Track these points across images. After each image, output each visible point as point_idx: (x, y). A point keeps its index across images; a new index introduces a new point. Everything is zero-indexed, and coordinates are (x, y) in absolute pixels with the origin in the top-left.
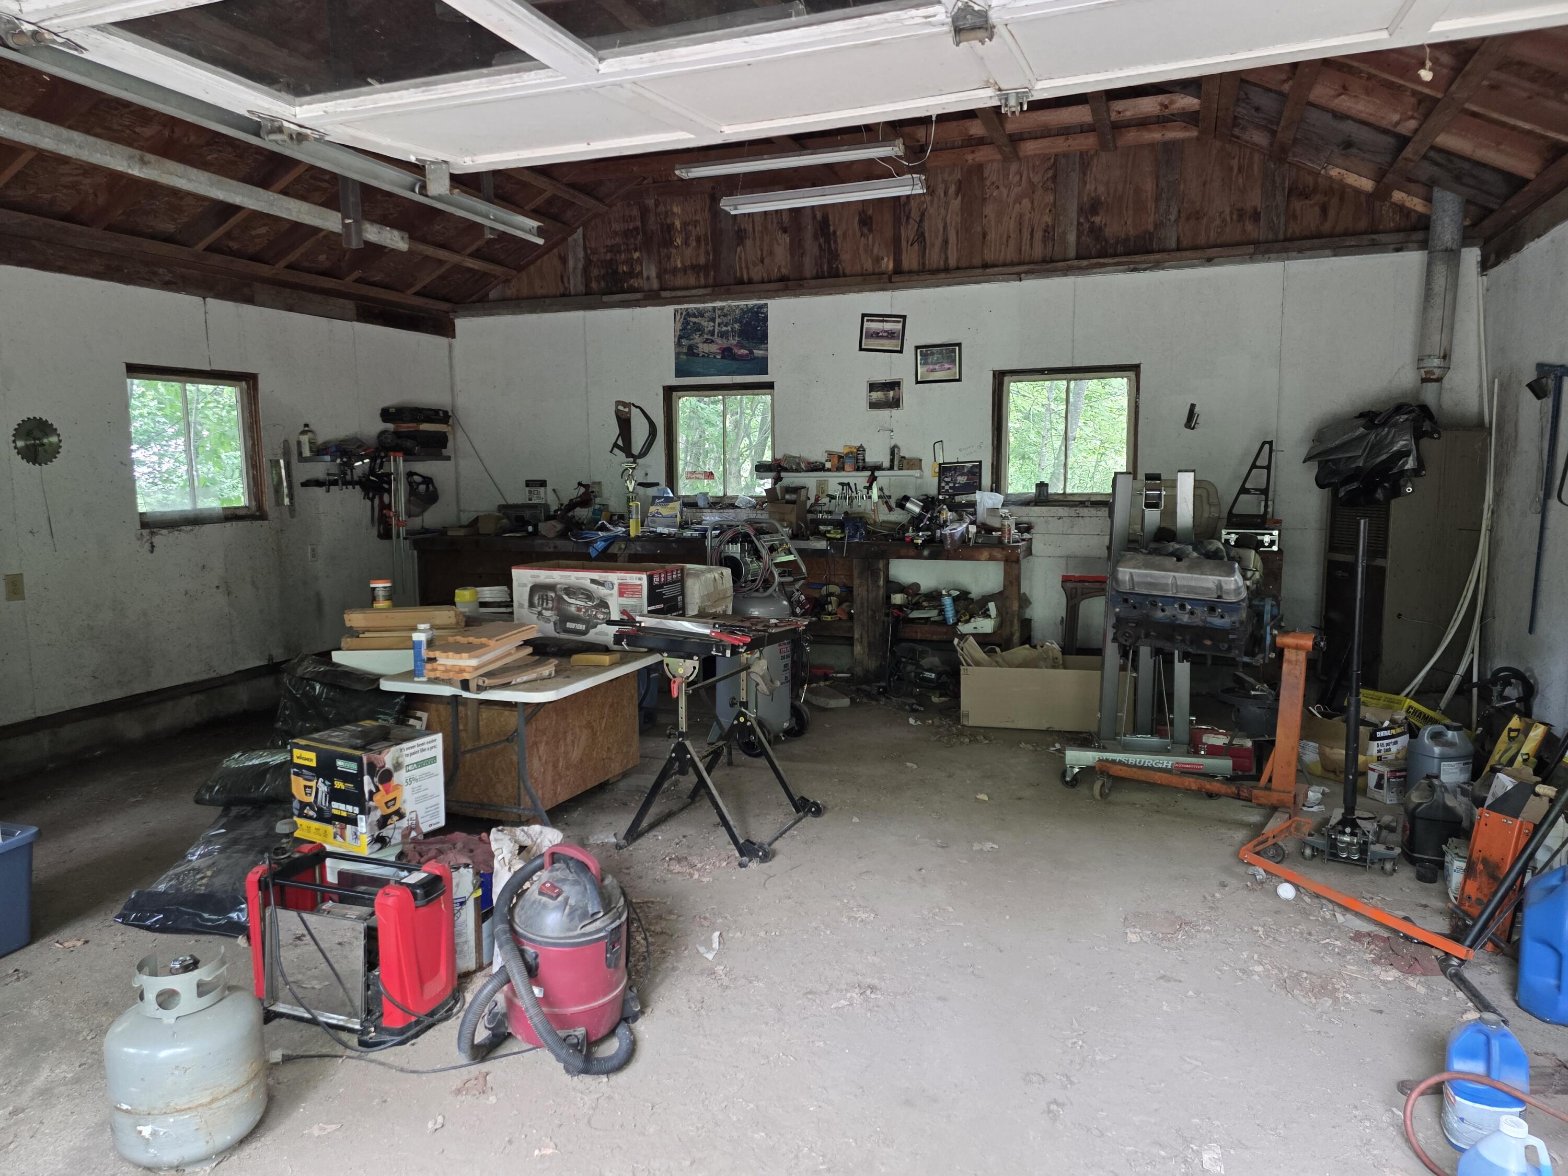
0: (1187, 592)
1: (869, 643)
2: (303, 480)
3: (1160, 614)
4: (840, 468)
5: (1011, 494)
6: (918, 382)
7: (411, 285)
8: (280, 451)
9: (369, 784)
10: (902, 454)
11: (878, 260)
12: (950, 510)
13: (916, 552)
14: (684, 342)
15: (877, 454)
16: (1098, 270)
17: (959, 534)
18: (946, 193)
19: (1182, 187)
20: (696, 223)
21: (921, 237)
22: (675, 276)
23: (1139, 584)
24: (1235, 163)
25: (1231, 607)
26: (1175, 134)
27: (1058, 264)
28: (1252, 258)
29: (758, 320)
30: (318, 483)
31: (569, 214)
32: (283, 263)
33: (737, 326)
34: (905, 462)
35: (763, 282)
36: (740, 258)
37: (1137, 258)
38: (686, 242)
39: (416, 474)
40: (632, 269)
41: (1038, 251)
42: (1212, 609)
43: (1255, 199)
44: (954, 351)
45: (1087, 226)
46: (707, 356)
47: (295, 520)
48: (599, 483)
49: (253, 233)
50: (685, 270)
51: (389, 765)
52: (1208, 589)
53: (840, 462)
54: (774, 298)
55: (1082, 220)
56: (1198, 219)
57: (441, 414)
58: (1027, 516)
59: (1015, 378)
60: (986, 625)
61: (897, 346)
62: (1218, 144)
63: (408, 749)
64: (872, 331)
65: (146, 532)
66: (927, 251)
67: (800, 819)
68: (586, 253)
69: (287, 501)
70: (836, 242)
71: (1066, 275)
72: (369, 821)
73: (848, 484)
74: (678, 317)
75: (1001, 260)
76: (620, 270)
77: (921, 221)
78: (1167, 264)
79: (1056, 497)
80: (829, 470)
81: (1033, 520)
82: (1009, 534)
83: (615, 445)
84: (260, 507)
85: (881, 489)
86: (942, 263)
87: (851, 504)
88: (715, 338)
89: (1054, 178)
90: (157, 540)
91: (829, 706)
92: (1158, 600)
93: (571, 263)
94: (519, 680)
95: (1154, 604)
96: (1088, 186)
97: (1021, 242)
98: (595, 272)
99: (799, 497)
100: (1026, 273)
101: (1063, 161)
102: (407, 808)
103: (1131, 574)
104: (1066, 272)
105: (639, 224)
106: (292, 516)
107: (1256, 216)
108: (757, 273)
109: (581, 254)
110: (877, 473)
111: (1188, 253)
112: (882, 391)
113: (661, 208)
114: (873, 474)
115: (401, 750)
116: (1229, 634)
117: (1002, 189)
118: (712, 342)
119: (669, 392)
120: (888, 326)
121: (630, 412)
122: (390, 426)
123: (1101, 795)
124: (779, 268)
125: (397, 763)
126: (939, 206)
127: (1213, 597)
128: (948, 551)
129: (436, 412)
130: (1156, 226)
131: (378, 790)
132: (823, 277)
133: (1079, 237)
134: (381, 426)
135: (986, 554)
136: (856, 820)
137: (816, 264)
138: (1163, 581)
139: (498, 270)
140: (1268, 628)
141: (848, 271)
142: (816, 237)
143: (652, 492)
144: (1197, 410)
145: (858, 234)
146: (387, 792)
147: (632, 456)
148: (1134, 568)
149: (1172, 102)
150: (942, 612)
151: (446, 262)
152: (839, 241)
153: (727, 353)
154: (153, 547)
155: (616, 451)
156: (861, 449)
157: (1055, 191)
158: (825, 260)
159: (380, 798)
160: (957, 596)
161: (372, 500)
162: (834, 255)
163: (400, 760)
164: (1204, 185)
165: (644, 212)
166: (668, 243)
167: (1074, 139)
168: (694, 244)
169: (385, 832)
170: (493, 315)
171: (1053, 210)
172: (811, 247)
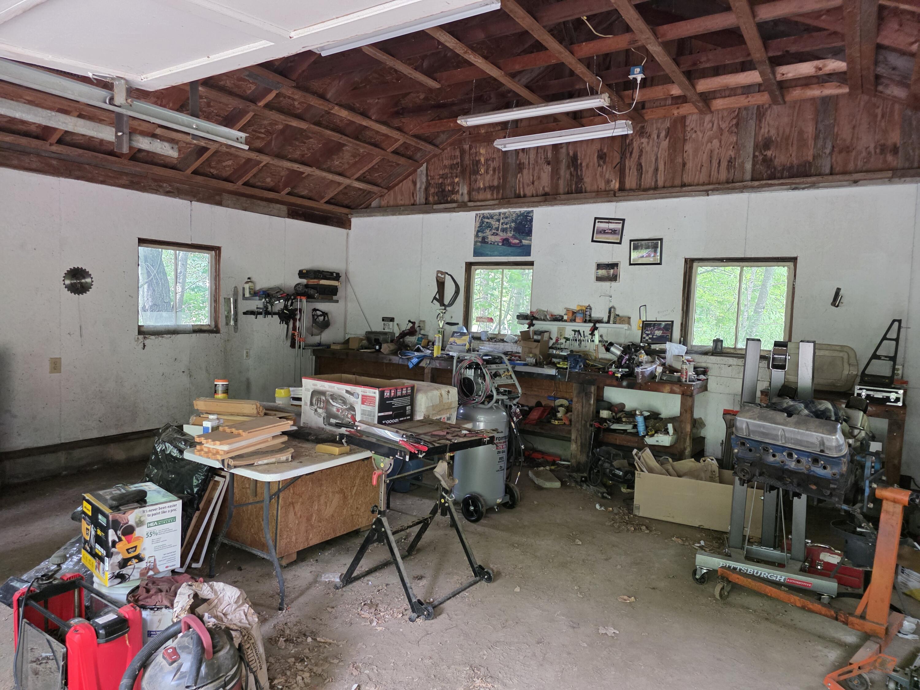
0: (794, 444)
1: (581, 443)
2: (245, 311)
3: (771, 459)
4: (573, 320)
5: (695, 346)
6: (630, 264)
7: (323, 198)
8: (232, 293)
9: (113, 535)
10: (617, 313)
11: (608, 182)
12: (647, 354)
13: (618, 383)
14: (480, 234)
15: (599, 312)
16: (767, 189)
17: (649, 372)
18: (658, 137)
19: (836, 130)
20: (493, 159)
21: (640, 167)
22: (478, 193)
23: (754, 432)
24: (879, 111)
25: (834, 461)
26: (830, 90)
27: (736, 184)
28: (890, 180)
29: (527, 221)
30: (252, 313)
31: (419, 155)
32: (240, 182)
33: (513, 225)
34: (618, 318)
35: (533, 196)
36: (519, 181)
37: (797, 180)
38: (487, 172)
39: (318, 310)
40: (454, 188)
41: (723, 176)
42: (816, 461)
43: (895, 137)
44: (657, 244)
45: (761, 158)
46: (493, 243)
47: (237, 334)
48: (424, 321)
49: (224, 164)
50: (485, 189)
51: (132, 522)
52: (812, 443)
53: (573, 316)
54: (537, 206)
55: (757, 154)
56: (848, 152)
57: (335, 275)
58: (705, 362)
59: (701, 264)
60: (664, 440)
61: (617, 239)
62: (866, 98)
63: (150, 511)
64: (601, 229)
65: (141, 337)
66: (643, 176)
67: (475, 583)
68: (427, 179)
69: (232, 323)
70: (581, 170)
71: (742, 192)
72: (111, 562)
73: (579, 331)
74: (478, 219)
75: (696, 182)
76: (447, 189)
77: (640, 156)
78: (821, 185)
79: (729, 350)
80: (566, 321)
81: (709, 365)
82: (686, 375)
83: (435, 298)
84: (216, 326)
85: (601, 336)
86: (653, 184)
87: (580, 345)
88: (499, 232)
89: (737, 125)
90: (147, 342)
91: (545, 486)
92: (769, 447)
93: (418, 185)
94: (260, 463)
95: (766, 450)
96: (762, 130)
97: (711, 170)
98: (432, 190)
99: (542, 338)
100: (713, 190)
101: (744, 113)
102: (146, 554)
103: (747, 423)
104: (742, 189)
105: (459, 160)
106: (236, 332)
107: (895, 150)
108: (529, 191)
109: (424, 180)
110: (598, 325)
111: (838, 177)
112: (606, 269)
113: (473, 150)
114: (595, 325)
115: (144, 512)
116: (831, 483)
117: (698, 133)
118: (497, 234)
119: (469, 266)
120: (612, 226)
121: (445, 277)
122: (304, 281)
123: (721, 595)
124: (544, 187)
125: (140, 521)
126: (653, 146)
127: (817, 450)
128: (640, 384)
129: (332, 273)
130: (814, 157)
131: (120, 540)
132: (572, 193)
133: (754, 165)
134: (298, 280)
135: (668, 388)
136: (517, 589)
137: (568, 185)
138: (774, 432)
139: (375, 189)
140: (867, 482)
141: (588, 189)
142: (568, 167)
143: (454, 328)
144: (841, 293)
145: (596, 165)
146: (129, 542)
147: (444, 305)
148: (750, 418)
149: (825, 66)
150: (635, 427)
151: (342, 183)
152: (584, 169)
153: (506, 242)
154: (144, 346)
155: (435, 301)
156: (589, 308)
157: (737, 133)
158: (574, 183)
159: (122, 546)
160: (648, 416)
161: (287, 324)
162: (580, 179)
163: (142, 519)
164: (854, 127)
165: (463, 152)
166: (476, 172)
167: (753, 97)
168: (491, 172)
169: (124, 571)
170: (372, 216)
171: (736, 147)
172: (564, 172)
